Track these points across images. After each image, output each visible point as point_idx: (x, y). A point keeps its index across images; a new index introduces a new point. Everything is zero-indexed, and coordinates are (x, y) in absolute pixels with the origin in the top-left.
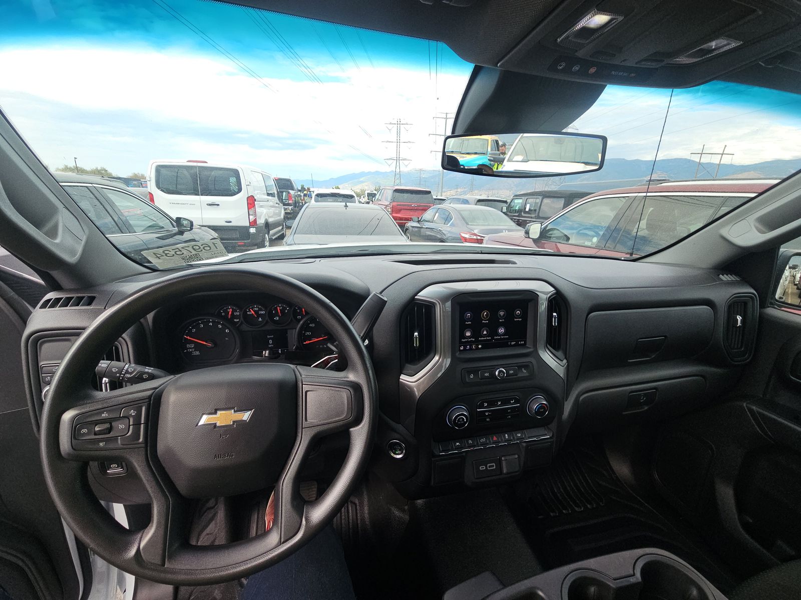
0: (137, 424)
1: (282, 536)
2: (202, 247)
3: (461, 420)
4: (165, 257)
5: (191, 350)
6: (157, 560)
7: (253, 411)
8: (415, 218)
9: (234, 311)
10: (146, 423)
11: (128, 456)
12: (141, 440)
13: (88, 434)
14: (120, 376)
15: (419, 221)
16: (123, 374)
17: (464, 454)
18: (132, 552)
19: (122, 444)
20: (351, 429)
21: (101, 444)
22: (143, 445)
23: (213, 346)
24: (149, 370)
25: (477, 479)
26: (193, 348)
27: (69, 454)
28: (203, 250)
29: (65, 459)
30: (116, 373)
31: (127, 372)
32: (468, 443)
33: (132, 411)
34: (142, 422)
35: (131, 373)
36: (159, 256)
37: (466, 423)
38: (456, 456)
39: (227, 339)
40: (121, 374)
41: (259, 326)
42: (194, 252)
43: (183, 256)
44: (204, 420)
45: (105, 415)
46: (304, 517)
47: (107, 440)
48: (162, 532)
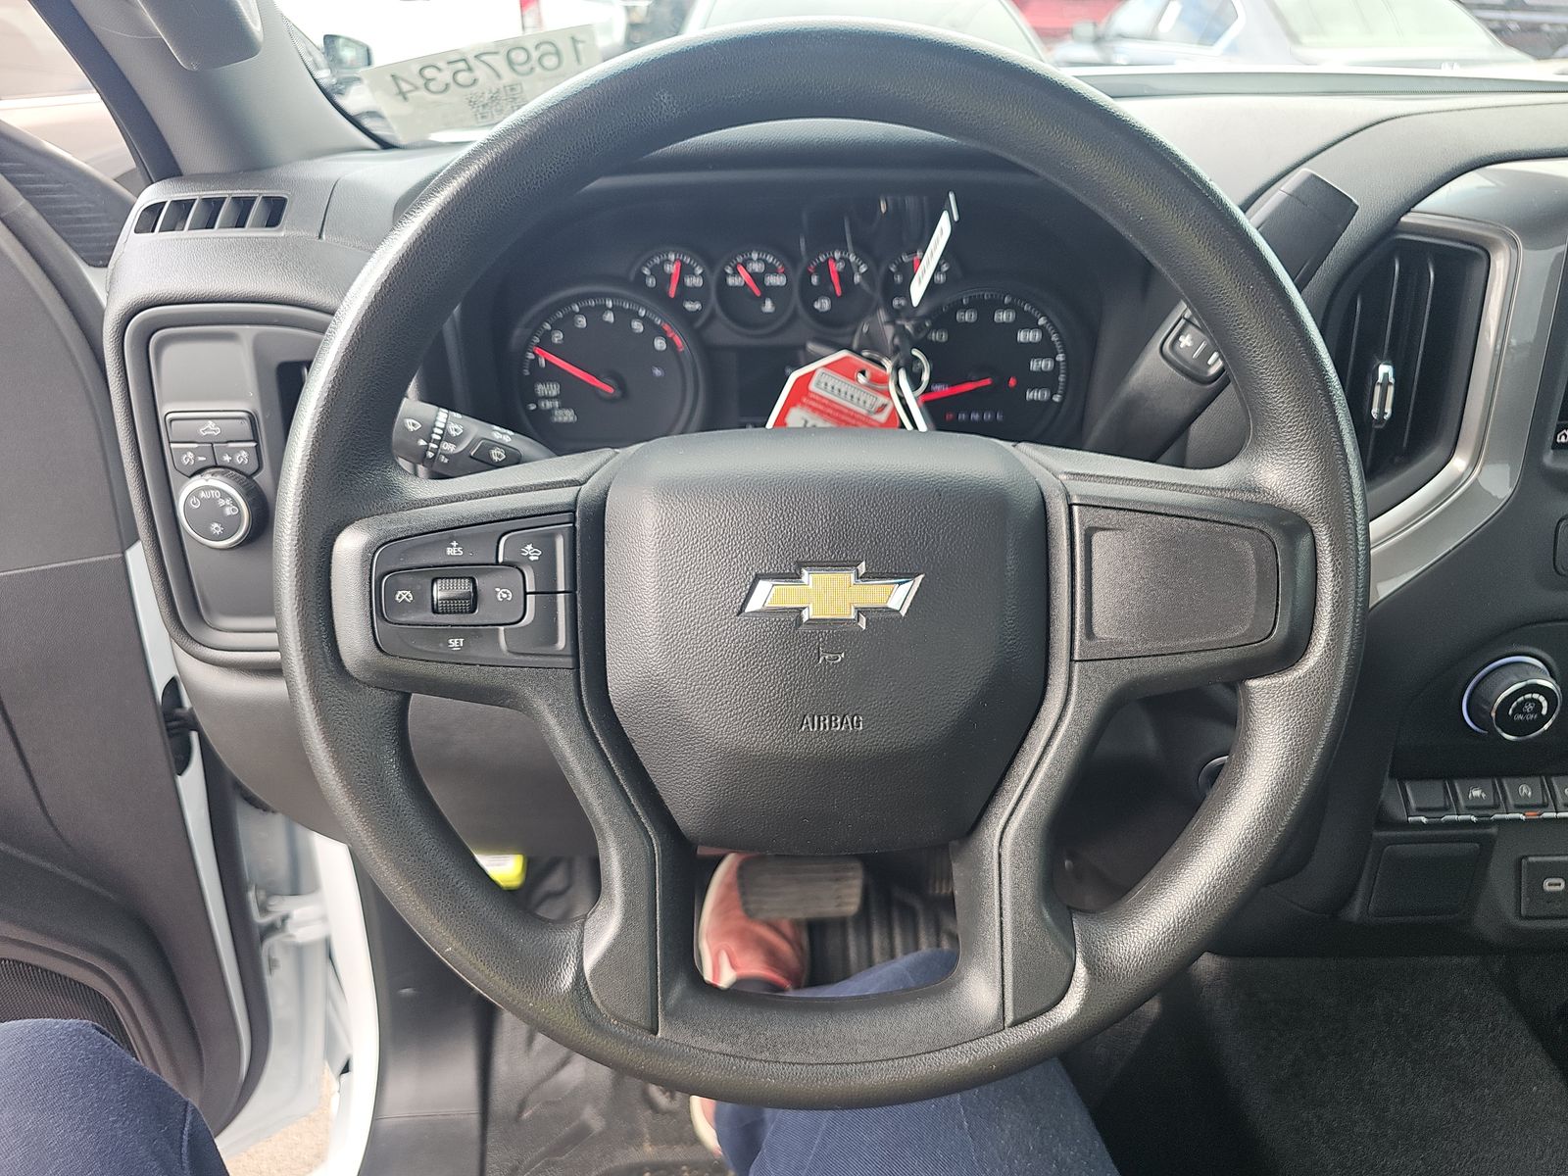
0: (547, 592)
1: (1009, 1004)
2: (535, 55)
3: (1529, 707)
4: (423, 93)
5: (549, 404)
6: (637, 1013)
7: (920, 579)
8: (1085, 29)
9: (686, 270)
10: (571, 592)
11: (528, 692)
12: (561, 643)
13: (416, 605)
14: (427, 448)
15: (1098, 40)
16: (435, 441)
17: (1493, 830)
18: (567, 979)
19: (509, 651)
20: (1253, 683)
21: (455, 643)
22: (569, 662)
23: (618, 394)
24: (502, 435)
25: (1528, 918)
26: (555, 397)
27: (366, 665)
28: (538, 70)
29: (352, 677)
30: (417, 435)
31: (446, 436)
32: (1516, 793)
33: (529, 547)
34: (561, 587)
35: (456, 441)
36: (405, 87)
37: (1545, 719)
38: (1470, 831)
39: (657, 372)
40: (429, 440)
41: (759, 332)
42: (508, 77)
43: (474, 89)
44: (766, 595)
45: (453, 551)
46: (1079, 955)
47: (472, 633)
48: (640, 936)
